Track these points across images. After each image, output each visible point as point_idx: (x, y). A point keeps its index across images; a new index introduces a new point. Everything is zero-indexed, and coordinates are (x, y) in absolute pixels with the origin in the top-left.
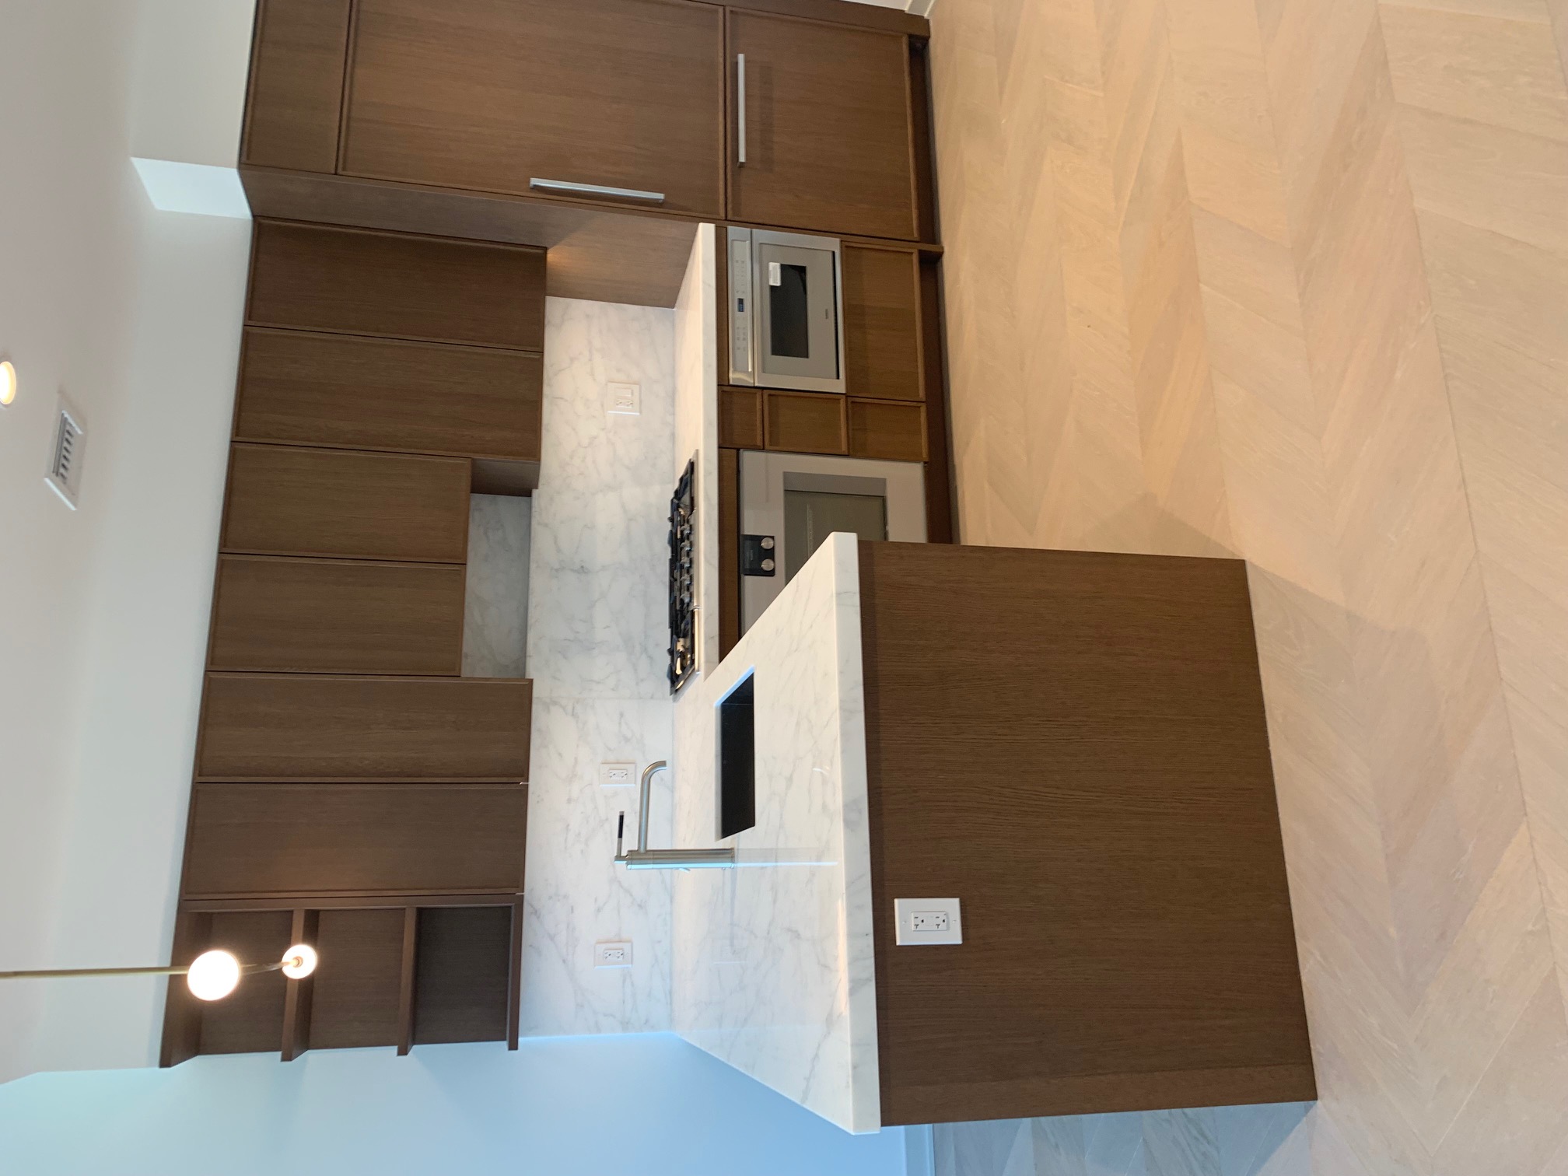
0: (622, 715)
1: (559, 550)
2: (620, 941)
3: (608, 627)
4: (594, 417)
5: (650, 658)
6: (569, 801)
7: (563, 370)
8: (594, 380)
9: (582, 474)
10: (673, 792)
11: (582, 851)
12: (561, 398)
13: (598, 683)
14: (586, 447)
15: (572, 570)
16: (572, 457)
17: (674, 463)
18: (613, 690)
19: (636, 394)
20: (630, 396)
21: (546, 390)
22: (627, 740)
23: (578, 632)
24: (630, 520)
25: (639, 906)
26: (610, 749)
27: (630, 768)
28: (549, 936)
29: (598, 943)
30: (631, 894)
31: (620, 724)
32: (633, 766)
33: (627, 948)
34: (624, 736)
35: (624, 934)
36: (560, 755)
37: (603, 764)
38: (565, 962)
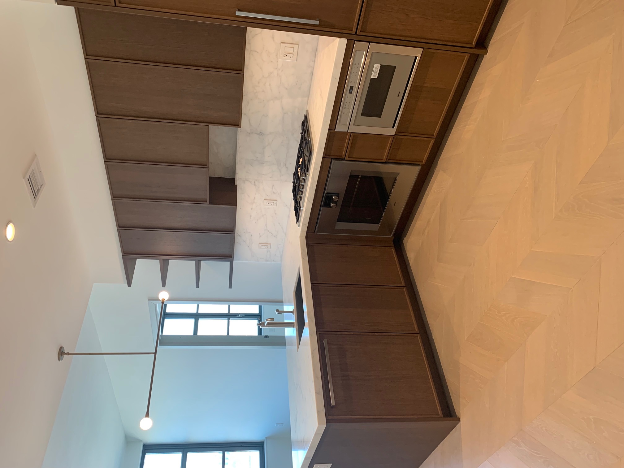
0: (273, 186)
1: (250, 125)
2: (267, 244)
3: (270, 156)
4: (272, 62)
5: (287, 168)
6: (252, 209)
7: (256, 35)
8: (274, 41)
9: (263, 91)
10: (290, 209)
11: (256, 222)
12: (255, 51)
13: (265, 175)
14: (266, 78)
15: (256, 134)
16: (259, 83)
17: (310, 87)
18: (271, 177)
19: (296, 51)
20: (292, 52)
21: (247, 46)
22: (274, 193)
23: (257, 157)
24: (285, 113)
25: (274, 236)
26: (268, 196)
27: (275, 202)
28: (244, 241)
29: (259, 244)
30: (272, 233)
31: (272, 189)
32: (276, 201)
33: (269, 245)
34: (273, 192)
35: (268, 243)
36: (249, 196)
37: (264, 200)
38: (248, 247)
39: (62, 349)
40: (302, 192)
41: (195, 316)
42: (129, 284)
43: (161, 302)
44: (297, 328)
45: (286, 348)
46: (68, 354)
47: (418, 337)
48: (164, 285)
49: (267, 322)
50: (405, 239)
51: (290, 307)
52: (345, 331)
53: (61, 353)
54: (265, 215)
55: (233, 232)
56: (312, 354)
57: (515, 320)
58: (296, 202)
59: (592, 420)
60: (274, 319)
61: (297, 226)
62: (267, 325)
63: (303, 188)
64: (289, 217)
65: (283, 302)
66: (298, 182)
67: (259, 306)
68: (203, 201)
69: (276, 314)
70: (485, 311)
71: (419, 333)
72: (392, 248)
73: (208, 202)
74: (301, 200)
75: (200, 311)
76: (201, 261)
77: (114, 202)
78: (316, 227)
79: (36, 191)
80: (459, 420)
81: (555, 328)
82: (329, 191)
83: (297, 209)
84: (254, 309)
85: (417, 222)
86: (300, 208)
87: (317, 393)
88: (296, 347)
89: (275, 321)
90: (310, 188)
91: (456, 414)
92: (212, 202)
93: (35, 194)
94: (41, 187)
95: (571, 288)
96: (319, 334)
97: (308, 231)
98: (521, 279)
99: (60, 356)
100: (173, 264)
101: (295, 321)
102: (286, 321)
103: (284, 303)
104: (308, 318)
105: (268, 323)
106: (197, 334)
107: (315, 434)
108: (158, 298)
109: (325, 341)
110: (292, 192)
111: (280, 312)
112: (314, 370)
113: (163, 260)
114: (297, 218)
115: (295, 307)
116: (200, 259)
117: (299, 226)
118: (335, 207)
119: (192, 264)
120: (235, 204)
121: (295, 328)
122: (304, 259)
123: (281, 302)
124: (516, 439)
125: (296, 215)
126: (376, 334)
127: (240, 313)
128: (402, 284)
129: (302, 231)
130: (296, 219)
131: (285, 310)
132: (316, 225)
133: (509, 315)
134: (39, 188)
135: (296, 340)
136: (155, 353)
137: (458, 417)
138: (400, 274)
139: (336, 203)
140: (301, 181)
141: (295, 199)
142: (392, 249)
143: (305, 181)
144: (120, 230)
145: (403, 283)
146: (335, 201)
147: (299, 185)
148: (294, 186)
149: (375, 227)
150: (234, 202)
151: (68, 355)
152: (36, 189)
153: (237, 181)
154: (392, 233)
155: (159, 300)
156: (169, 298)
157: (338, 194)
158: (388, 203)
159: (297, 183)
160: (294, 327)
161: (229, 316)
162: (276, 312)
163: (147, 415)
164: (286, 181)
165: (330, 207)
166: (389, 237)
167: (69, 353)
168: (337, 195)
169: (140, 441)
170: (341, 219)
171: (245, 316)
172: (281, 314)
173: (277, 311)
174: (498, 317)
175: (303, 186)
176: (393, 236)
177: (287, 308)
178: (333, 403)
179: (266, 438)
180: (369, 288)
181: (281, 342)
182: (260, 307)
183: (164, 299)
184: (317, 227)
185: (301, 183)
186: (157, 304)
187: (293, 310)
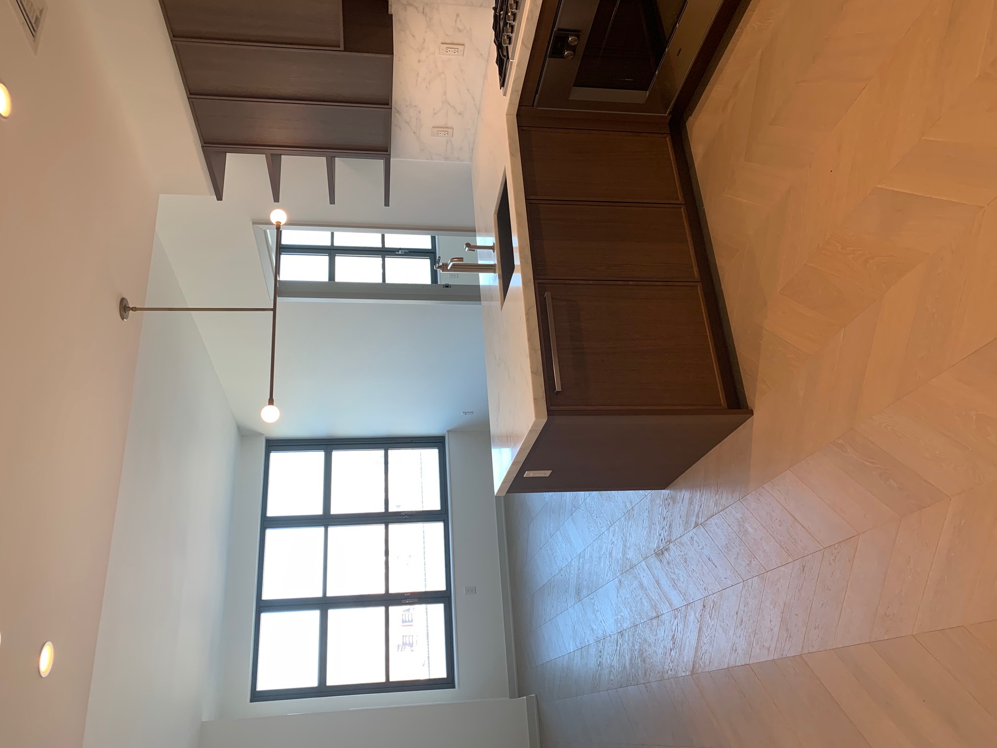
0: (458, 15)
2: (447, 128)
6: (419, 61)
11: (426, 87)
22: (460, 31)
25: (459, 114)
26: (447, 35)
27: (461, 47)
28: (406, 122)
29: (433, 127)
30: (455, 109)
31: (456, 21)
32: (463, 46)
33: (450, 131)
34: (458, 28)
35: (449, 125)
36: (414, 36)
37: (442, 43)
38: (414, 133)
39: (125, 301)
40: (512, 27)
41: (329, 251)
42: (219, 197)
43: (275, 227)
44: (501, 273)
45: (481, 304)
46: (134, 309)
47: (699, 288)
48: (276, 199)
49: (452, 263)
50: (691, 119)
51: (488, 240)
52: (580, 278)
53: (124, 308)
54: (443, 72)
55: (388, 105)
56: (527, 314)
57: (871, 261)
58: (500, 47)
59: (974, 417)
60: (463, 258)
61: (502, 94)
62: (451, 267)
63: (514, 20)
64: (485, 77)
65: (475, 231)
66: (504, 7)
67: (432, 237)
68: (335, 45)
69: (466, 250)
70: (818, 245)
71: (700, 281)
72: (664, 136)
73: (342, 48)
74: (510, 43)
75: (337, 243)
76: (335, 157)
77: (176, 45)
78: (535, 96)
79: (33, 22)
80: (751, 413)
81: (939, 274)
82: (562, 26)
83: (502, 62)
84: (423, 242)
85: (714, 89)
86: (508, 58)
87: (533, 373)
88: (499, 303)
89: (465, 262)
90: (527, 19)
91: (748, 404)
92: (348, 48)
93: (33, 26)
94: (40, 14)
95: (984, 207)
96: (538, 283)
97: (520, 105)
98: (893, 191)
99: (124, 312)
100: (288, 162)
101: (496, 263)
102: (480, 262)
103: (477, 233)
104: (521, 257)
105: (453, 265)
106: (334, 280)
107: (530, 431)
108: (270, 220)
109: (547, 295)
110: (493, 28)
111: (472, 247)
112: (529, 339)
113: (272, 155)
114: (502, 79)
115: (496, 240)
116: (333, 154)
117: (505, 95)
118: (572, 57)
119: (320, 162)
120: (391, 52)
121: (497, 274)
122: (513, 155)
123: (472, 231)
124: (841, 441)
125: (500, 74)
126: (631, 283)
127: (402, 247)
128: (678, 199)
129: (511, 103)
130: (500, 80)
131: (478, 244)
132: (536, 93)
133: (861, 252)
134: (37, 16)
135: (498, 293)
136: (274, 310)
137: (750, 409)
138: (677, 182)
139: (573, 49)
140: (511, 5)
141: (498, 41)
142: (666, 137)
143: (519, 5)
144: (192, 100)
145: (680, 198)
146: (573, 44)
147: (507, 13)
148: (495, 17)
149: (639, 96)
150: (387, 48)
151: (135, 311)
152: (33, 18)
153: (391, 6)
154: (668, 108)
155: (272, 224)
156: (288, 221)
157: (579, 31)
158: (667, 50)
159: (501, 10)
160: (495, 272)
161: (384, 252)
162: (466, 247)
163: (271, 402)
164: (481, 6)
165: (563, 57)
166: (663, 116)
167: (136, 308)
168: (577, 33)
169: (261, 434)
170: (580, 82)
171: (409, 252)
172: (474, 251)
173: (468, 245)
174: (840, 256)
175: (514, 15)
176: (670, 113)
177: (481, 241)
178: (558, 388)
179: (448, 431)
180: (623, 208)
181: (473, 294)
182: (433, 239)
183: (280, 223)
184: (537, 96)
185: (512, 8)
186: (268, 231)
187: (494, 243)
